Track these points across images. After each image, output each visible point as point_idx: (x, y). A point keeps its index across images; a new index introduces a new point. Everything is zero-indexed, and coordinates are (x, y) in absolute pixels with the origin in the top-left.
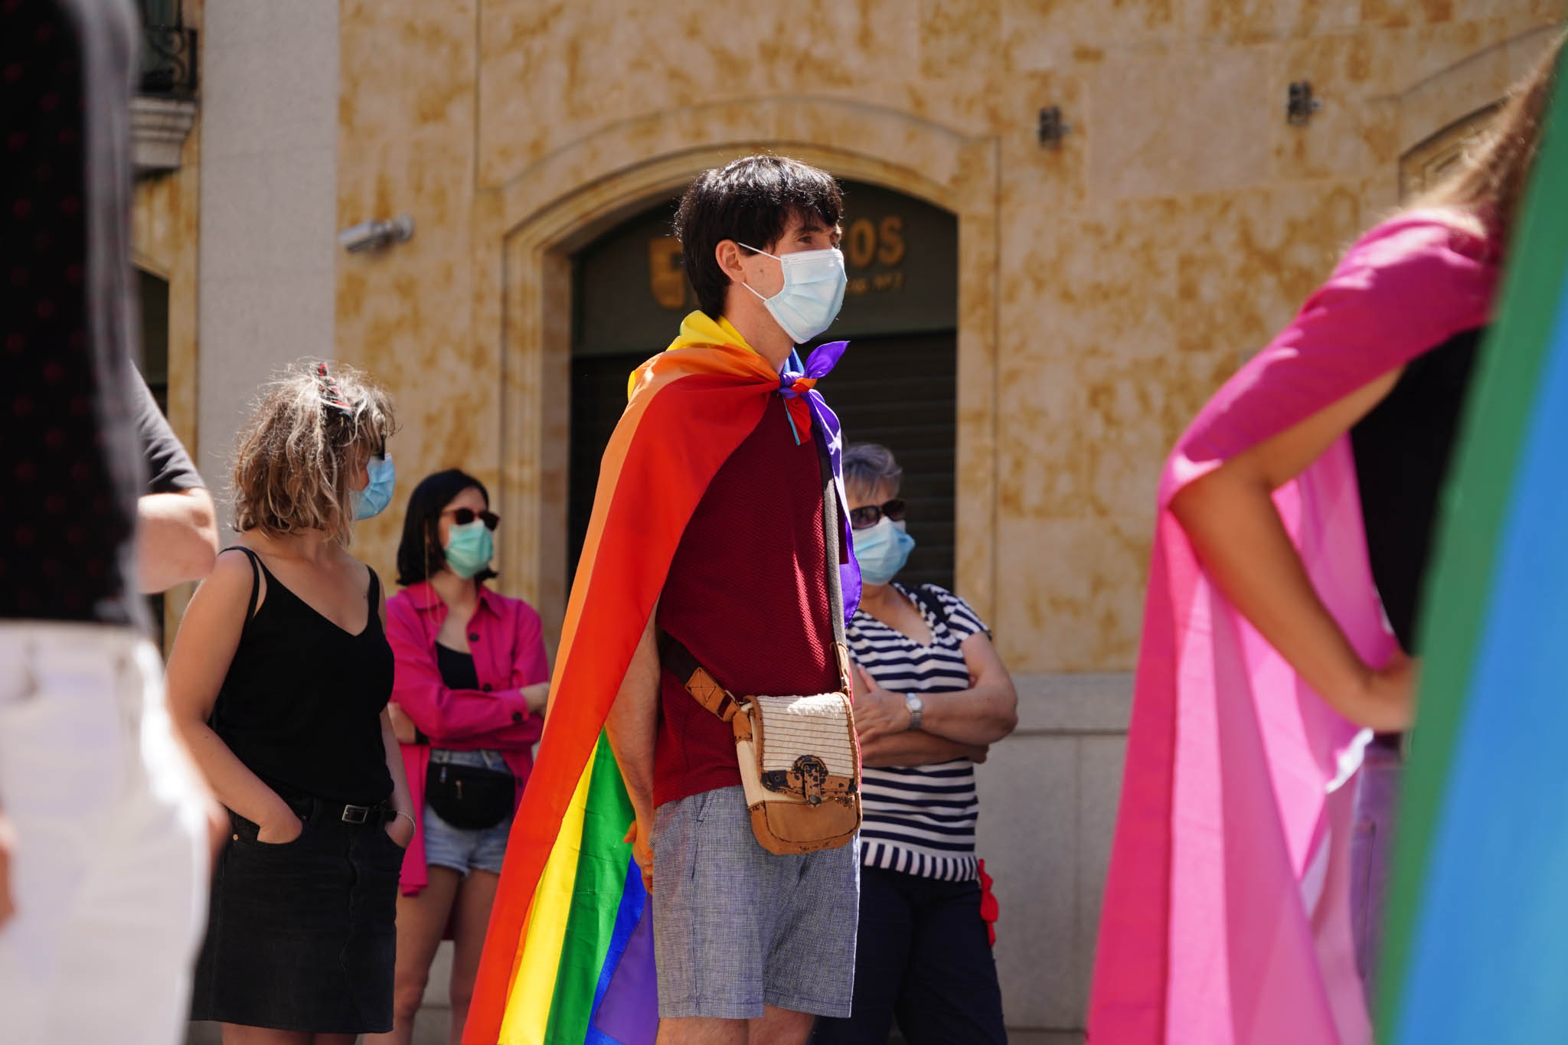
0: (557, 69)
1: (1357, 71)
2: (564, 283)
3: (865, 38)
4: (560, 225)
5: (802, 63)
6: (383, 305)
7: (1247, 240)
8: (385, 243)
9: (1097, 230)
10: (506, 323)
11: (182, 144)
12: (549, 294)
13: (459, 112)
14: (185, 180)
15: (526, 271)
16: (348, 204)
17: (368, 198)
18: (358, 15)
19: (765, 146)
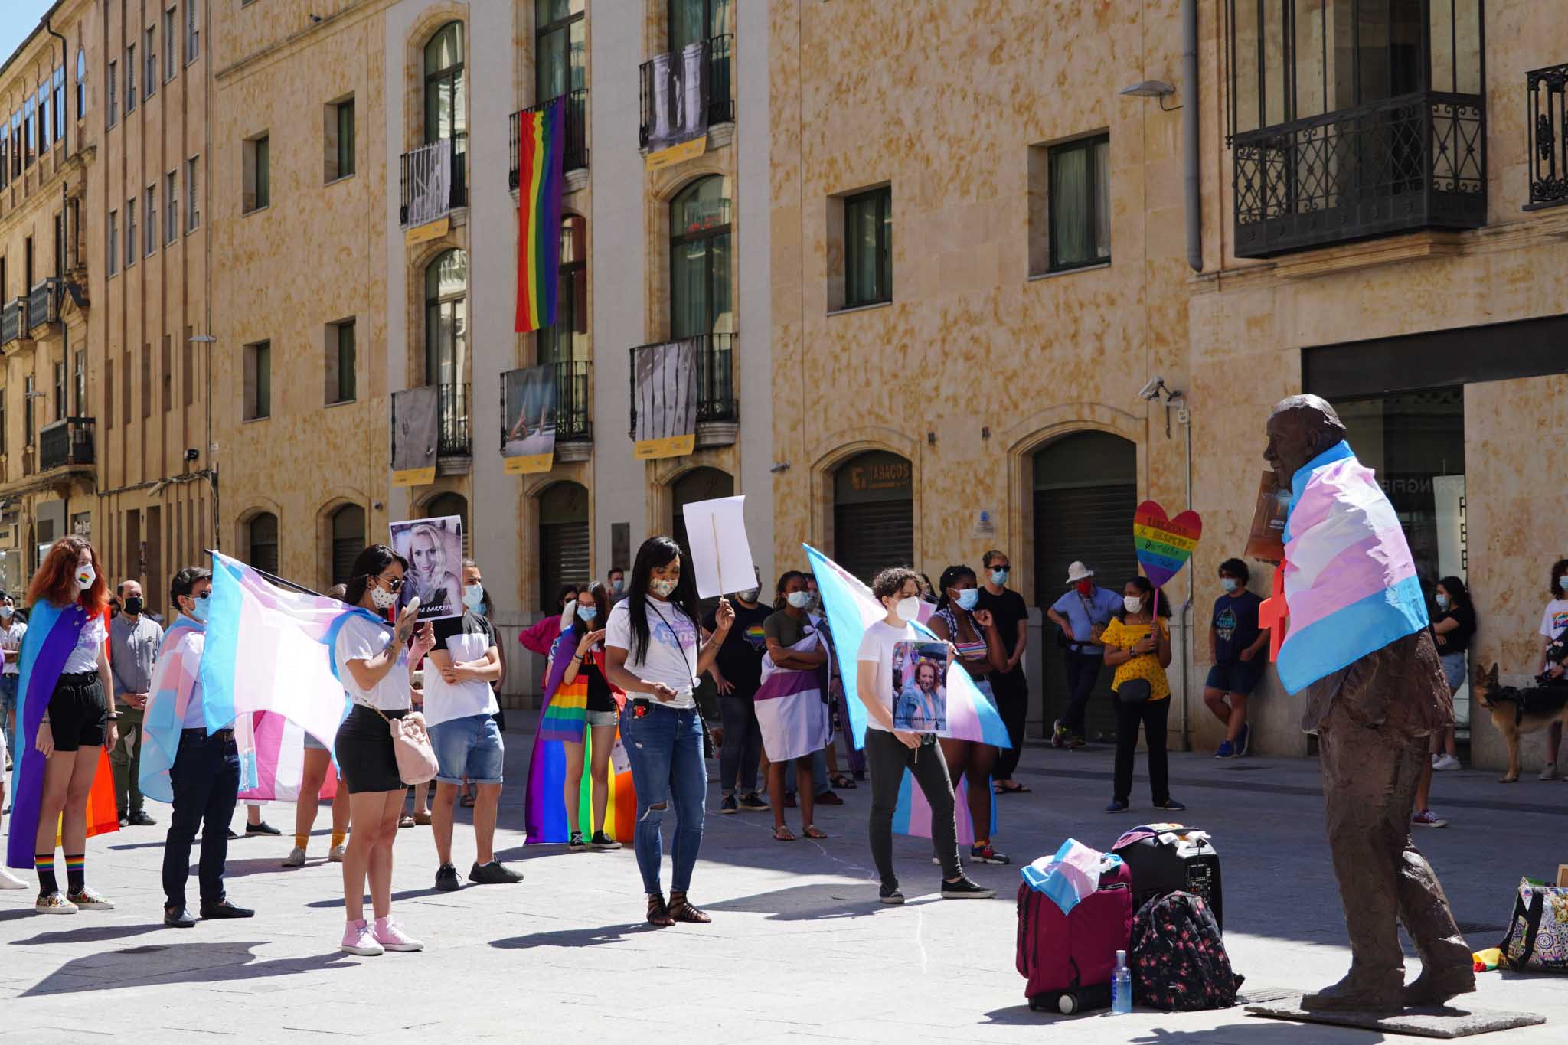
0: (822, 415)
1: (999, 424)
2: (831, 482)
4: (824, 464)
5: (878, 417)
6: (784, 489)
7: (976, 476)
8: (783, 469)
9: (942, 470)
10: (812, 495)
11: (735, 436)
12: (825, 486)
13: (800, 429)
14: (737, 447)
15: (818, 478)
16: (775, 456)
17: (780, 454)
18: (776, 397)
19: (869, 442)
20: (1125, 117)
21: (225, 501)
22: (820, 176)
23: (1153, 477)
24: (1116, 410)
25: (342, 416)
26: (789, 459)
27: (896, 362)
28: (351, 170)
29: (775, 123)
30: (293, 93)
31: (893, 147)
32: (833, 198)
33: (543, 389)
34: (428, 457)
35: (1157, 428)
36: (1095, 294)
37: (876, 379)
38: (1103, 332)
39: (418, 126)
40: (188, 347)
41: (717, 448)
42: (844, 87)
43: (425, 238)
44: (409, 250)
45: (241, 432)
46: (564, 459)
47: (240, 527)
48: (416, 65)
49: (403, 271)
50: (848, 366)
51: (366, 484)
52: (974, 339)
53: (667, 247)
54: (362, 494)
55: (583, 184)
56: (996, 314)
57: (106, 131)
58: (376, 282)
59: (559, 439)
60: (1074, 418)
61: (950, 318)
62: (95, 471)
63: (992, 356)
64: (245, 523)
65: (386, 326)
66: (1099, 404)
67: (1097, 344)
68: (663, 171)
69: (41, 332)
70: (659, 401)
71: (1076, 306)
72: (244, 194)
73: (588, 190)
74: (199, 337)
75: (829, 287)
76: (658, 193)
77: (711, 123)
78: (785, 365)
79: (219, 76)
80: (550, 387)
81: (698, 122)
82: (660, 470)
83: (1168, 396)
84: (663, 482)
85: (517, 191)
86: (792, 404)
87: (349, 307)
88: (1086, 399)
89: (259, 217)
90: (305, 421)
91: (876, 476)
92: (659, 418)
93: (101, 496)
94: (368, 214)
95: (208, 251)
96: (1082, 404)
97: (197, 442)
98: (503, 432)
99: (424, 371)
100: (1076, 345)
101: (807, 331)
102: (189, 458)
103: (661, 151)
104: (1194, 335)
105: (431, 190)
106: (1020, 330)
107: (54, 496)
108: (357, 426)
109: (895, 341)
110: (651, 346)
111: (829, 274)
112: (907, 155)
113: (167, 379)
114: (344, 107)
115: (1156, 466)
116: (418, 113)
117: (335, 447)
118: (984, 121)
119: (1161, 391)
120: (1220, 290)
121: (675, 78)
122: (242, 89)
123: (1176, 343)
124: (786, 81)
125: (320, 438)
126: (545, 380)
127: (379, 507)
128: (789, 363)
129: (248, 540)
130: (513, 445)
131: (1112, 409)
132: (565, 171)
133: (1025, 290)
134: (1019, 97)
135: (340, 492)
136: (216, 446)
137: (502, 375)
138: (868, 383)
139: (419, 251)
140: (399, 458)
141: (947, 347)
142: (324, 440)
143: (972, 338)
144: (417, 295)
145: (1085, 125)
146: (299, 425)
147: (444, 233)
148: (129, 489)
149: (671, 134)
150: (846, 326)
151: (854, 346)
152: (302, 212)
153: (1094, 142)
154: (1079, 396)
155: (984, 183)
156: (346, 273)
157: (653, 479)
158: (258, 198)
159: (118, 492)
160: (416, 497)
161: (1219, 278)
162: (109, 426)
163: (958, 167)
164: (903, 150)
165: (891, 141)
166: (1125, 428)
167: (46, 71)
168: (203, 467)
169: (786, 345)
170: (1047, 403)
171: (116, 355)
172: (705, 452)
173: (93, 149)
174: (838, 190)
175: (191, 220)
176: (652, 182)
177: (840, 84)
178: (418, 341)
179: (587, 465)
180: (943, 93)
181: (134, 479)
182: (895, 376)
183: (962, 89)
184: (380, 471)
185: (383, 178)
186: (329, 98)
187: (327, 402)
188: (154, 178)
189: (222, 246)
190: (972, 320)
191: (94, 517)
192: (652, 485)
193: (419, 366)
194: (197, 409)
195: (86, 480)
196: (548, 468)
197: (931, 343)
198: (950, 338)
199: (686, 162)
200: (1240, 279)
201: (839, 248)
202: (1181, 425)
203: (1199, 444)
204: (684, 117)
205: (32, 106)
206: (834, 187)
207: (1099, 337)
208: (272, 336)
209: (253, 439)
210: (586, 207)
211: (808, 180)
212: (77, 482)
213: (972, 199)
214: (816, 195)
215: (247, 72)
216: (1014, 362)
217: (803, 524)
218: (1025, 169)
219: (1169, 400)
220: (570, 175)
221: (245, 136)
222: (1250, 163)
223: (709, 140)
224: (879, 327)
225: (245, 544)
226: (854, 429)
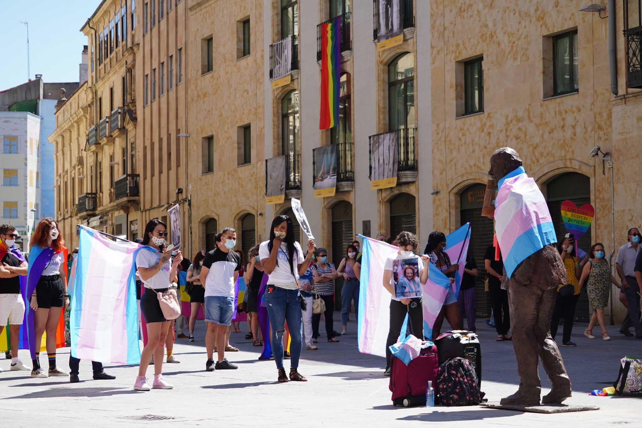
0: (454, 167)
2: (459, 199)
3: (484, 163)
4: (455, 190)
5: (478, 167)
6: (438, 203)
8: (437, 193)
10: (450, 205)
11: (416, 177)
12: (456, 200)
13: (444, 173)
14: (417, 183)
15: (452, 197)
16: (433, 187)
17: (436, 186)
18: (434, 158)
19: (474, 179)
20: (584, 22)
21: (194, 213)
22: (452, 52)
23: (597, 193)
24: (582, 162)
25: (245, 170)
26: (440, 188)
27: (486, 141)
28: (249, 53)
29: (433, 27)
30: (223, 16)
31: (484, 37)
32: (458, 62)
33: (331, 157)
34: (281, 190)
35: (599, 170)
36: (572, 106)
37: (477, 148)
38: (576, 124)
39: (278, 31)
40: (178, 139)
41: (408, 183)
42: (462, 9)
43: (280, 85)
44: (274, 91)
45: (201, 179)
46: (341, 190)
47: (201, 225)
48: (277, 2)
49: (271, 101)
50: (465, 143)
51: (256, 205)
52: (520, 129)
53: (387, 88)
54: (254, 208)
55: (349, 58)
56: (529, 117)
57: (144, 36)
58: (260, 107)
59: (339, 180)
60: (562, 166)
61: (509, 119)
62: (139, 199)
63: (528, 137)
64: (203, 224)
65: (264, 127)
66: (573, 159)
67: (573, 130)
68: (384, 51)
69: (116, 133)
70: (381, 161)
71: (564, 112)
72: (202, 65)
73: (351, 60)
74: (182, 134)
75: (457, 106)
76: (382, 61)
77: (405, 28)
78: (438, 143)
79: (191, 9)
80: (334, 155)
81: (399, 27)
82: (384, 195)
83: (603, 155)
84: (385, 200)
85: (320, 62)
86: (441, 161)
87: (248, 119)
88: (568, 157)
89: (208, 76)
90: (229, 174)
91: (479, 196)
92: (381, 169)
93: (142, 212)
94: (256, 74)
95: (186, 93)
96: (566, 159)
97: (182, 185)
98: (314, 177)
99: (281, 149)
100: (564, 131)
101: (447, 126)
102: (178, 193)
103: (383, 41)
104: (614, 125)
105: (283, 62)
106: (540, 124)
107: (122, 212)
108: (252, 176)
109: (485, 131)
110: (378, 135)
111: (456, 99)
112: (490, 41)
113: (169, 155)
114: (246, 22)
115: (599, 188)
116: (278, 25)
117: (242, 186)
118: (523, 24)
119: (599, 152)
120: (625, 104)
121: (388, 6)
122: (201, 15)
123: (607, 129)
124: (437, 8)
125: (235, 182)
126: (332, 152)
127: (261, 214)
128: (439, 142)
129: (205, 232)
130: (318, 184)
131: (579, 161)
132: (342, 51)
133: (542, 105)
134: (538, 13)
135: (244, 208)
136: (190, 187)
137: (314, 150)
138: (474, 151)
139: (278, 92)
140: (269, 191)
141: (508, 134)
142: (237, 183)
143: (519, 129)
144: (278, 112)
145: (568, 25)
146: (226, 175)
147: (289, 82)
148: (154, 208)
149: (387, 33)
150: (464, 124)
151: (467, 133)
152: (227, 73)
153: (572, 33)
154: (565, 156)
155: (523, 54)
156: (246, 102)
157: (380, 199)
158: (208, 67)
159: (149, 210)
160: (277, 209)
161: (625, 98)
162: (145, 178)
163: (512, 47)
164: (488, 39)
165: (483, 35)
166: (585, 171)
167: (118, 7)
168: (184, 197)
169: (438, 134)
170: (552, 159)
171: (148, 143)
172: (403, 185)
173: (138, 44)
174: (460, 59)
175: (179, 79)
176: (379, 56)
177: (460, 8)
178: (278, 135)
179: (352, 193)
180: (505, 11)
181: (156, 204)
182: (486, 147)
183: (514, 10)
184: (261, 197)
185: (262, 56)
186: (239, 18)
187: (238, 165)
188: (164, 59)
189: (192, 91)
190: (519, 120)
191: (139, 222)
192: (380, 201)
193: (278, 146)
194: (182, 169)
195: (135, 204)
196: (333, 194)
197: (501, 132)
198: (509, 128)
199: (394, 47)
200: (634, 98)
201: (461, 86)
202: (609, 168)
203: (617, 178)
204: (392, 25)
205: (113, 24)
206: (459, 57)
207: (574, 127)
208: (214, 133)
209: (206, 183)
210: (350, 70)
211: (447, 54)
212: (132, 205)
213: (518, 62)
214: (451, 61)
215: (203, 7)
216: (537, 140)
217: (446, 219)
218: (541, 48)
219: (604, 157)
220: (344, 53)
221: (202, 38)
222: (634, 43)
223: (404, 36)
224: (479, 125)
225: (203, 233)
226: (467, 173)
